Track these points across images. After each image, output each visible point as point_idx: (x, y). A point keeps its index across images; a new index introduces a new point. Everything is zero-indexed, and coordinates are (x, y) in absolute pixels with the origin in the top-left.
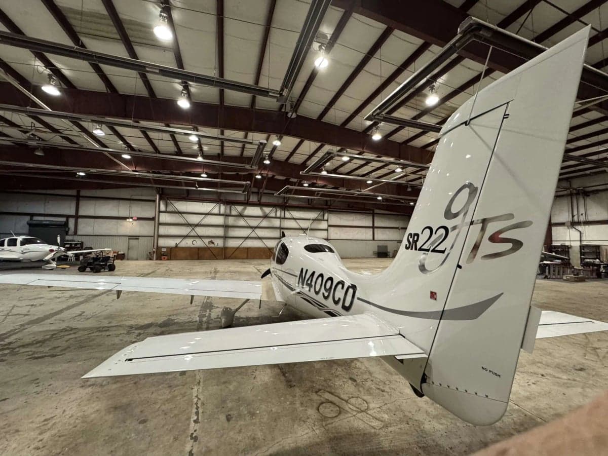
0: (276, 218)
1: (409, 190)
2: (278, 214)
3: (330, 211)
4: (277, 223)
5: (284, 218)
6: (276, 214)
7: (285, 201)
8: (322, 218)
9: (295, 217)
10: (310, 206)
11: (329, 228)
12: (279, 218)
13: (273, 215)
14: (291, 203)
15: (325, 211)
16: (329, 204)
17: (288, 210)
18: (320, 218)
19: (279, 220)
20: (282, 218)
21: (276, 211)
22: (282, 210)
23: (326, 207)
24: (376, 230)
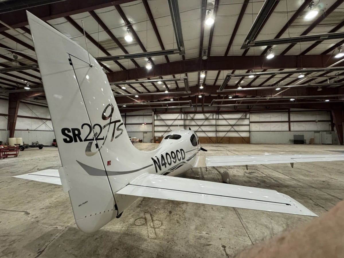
0: (213, 119)
1: (320, 90)
2: (214, 117)
3: (250, 112)
4: (214, 122)
5: (219, 119)
6: (213, 117)
7: (219, 109)
8: (245, 118)
9: (225, 118)
10: (236, 110)
11: (251, 124)
12: (215, 119)
13: (211, 117)
14: (221, 109)
15: (247, 113)
16: (250, 107)
17: (221, 114)
18: (243, 117)
19: (215, 120)
20: (217, 119)
21: (213, 115)
22: (217, 114)
23: (248, 110)
24: (291, 124)
